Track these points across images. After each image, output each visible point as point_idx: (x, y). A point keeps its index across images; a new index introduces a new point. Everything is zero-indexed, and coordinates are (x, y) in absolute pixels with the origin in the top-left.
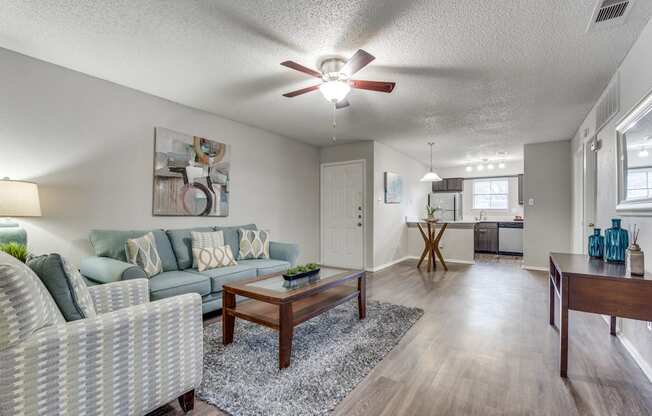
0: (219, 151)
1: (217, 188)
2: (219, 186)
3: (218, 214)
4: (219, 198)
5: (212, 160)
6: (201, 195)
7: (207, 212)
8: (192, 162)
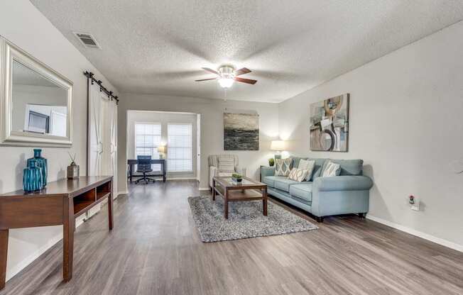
0: (339, 102)
1: (338, 130)
2: (339, 129)
3: (339, 150)
4: (339, 138)
5: (334, 111)
6: (328, 137)
7: (331, 149)
8: (323, 117)
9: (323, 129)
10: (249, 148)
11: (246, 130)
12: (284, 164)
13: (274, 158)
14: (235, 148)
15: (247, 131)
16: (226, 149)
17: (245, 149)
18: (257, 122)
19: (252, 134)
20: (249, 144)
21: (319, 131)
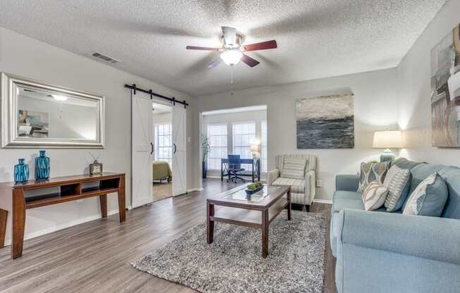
8: (452, 70)
9: (452, 98)
10: (336, 145)
11: (331, 118)
12: (372, 172)
13: (379, 161)
14: (314, 146)
15: (333, 121)
16: (299, 147)
17: (329, 147)
18: (351, 105)
19: (342, 124)
20: (336, 140)
21: (445, 102)
